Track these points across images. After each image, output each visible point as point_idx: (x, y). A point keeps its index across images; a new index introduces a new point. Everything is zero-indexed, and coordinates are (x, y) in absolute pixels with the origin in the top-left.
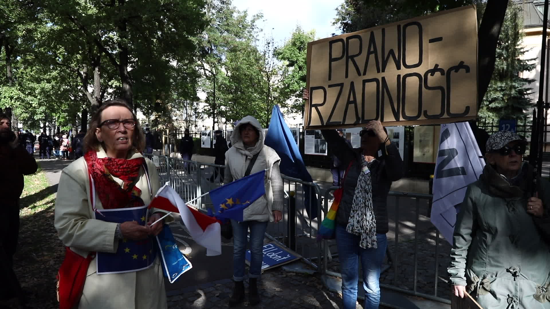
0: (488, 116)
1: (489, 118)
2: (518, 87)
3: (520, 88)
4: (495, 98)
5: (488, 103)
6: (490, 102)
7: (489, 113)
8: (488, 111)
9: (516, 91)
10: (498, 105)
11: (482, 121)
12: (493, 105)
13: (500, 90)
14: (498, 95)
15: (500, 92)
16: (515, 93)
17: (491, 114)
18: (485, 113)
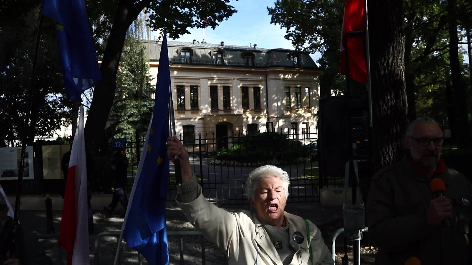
0: (128, 128)
1: (129, 130)
2: (148, 106)
3: (150, 106)
4: (132, 113)
5: (127, 118)
6: (129, 117)
7: (129, 126)
8: (128, 124)
9: (147, 108)
10: (135, 119)
11: (123, 132)
12: (131, 119)
13: (136, 107)
14: (135, 112)
15: (136, 109)
16: (147, 110)
17: (130, 126)
18: (126, 126)
